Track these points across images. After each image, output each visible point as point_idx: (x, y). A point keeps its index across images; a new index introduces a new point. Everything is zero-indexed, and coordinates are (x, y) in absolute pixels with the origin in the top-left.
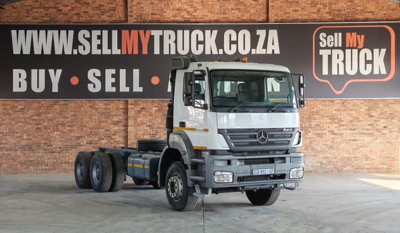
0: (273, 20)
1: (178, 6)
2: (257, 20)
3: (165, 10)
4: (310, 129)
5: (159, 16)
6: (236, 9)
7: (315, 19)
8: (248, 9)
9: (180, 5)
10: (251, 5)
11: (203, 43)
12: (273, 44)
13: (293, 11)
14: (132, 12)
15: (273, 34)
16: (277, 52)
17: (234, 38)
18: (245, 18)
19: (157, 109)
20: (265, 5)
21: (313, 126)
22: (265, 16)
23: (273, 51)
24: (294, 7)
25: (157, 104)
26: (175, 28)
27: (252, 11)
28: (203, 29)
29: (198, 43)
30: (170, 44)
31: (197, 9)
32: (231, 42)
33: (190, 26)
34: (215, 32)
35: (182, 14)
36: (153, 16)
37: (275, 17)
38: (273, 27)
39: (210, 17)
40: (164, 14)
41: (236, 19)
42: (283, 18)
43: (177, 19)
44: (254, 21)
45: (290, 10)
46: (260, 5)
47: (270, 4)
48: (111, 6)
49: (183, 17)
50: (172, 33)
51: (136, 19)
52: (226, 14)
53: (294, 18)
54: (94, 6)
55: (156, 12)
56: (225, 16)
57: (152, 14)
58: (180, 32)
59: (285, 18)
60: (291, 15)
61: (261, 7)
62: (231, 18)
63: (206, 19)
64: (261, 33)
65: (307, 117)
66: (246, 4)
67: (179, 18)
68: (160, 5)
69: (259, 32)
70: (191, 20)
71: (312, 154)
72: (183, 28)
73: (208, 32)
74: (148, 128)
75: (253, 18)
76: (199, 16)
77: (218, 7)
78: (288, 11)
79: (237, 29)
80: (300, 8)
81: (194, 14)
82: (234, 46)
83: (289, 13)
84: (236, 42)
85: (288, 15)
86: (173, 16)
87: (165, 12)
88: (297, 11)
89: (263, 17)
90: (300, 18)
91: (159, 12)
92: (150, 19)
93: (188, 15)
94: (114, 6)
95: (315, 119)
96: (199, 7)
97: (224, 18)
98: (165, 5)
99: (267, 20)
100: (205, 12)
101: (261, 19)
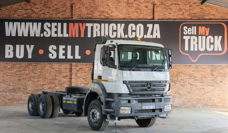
0: (157, 19)
1: (102, 10)
2: (148, 18)
3: (94, 12)
4: (177, 82)
5: (91, 15)
6: (136, 12)
7: (181, 18)
8: (142, 12)
9: (103, 9)
10: (144, 9)
11: (116, 31)
12: (157, 32)
13: (168, 13)
14: (75, 12)
15: (157, 26)
16: (159, 37)
17: (134, 29)
18: (140, 17)
19: (89, 69)
20: (152, 10)
21: (179, 80)
22: (152, 16)
23: (157, 36)
24: (169, 11)
25: (89, 66)
26: (100, 22)
27: (145, 13)
28: (116, 23)
29: (113, 31)
30: (97, 32)
31: (113, 12)
32: (132, 31)
33: (108, 21)
34: (123, 25)
35: (104, 14)
36: (87, 15)
37: (158, 17)
38: (157, 23)
39: (121, 16)
40: (94, 14)
41: (135, 18)
42: (162, 17)
43: (101, 17)
44: (146, 19)
45: (167, 13)
46: (149, 10)
47: (155, 9)
48: (63, 9)
49: (105, 16)
50: (98, 25)
51: (77, 16)
52: (129, 14)
53: (169, 17)
54: (53, 9)
55: (89, 13)
56: (129, 16)
57: (87, 14)
58: (103, 25)
59: (163, 17)
60: (167, 16)
61: (150, 11)
62: (132, 17)
63: (118, 17)
64: (150, 26)
65: (176, 75)
66: (141, 9)
67: (102, 17)
68: (91, 9)
69: (148, 25)
70: (109, 18)
71: (179, 96)
72: (105, 22)
73: (119, 25)
74: (83, 80)
75: (145, 17)
76: (114, 16)
77: (125, 11)
78: (165, 13)
79: (136, 23)
80: (173, 12)
81: (111, 14)
82: (134, 33)
83: (166, 14)
84: (135, 31)
85: (165, 16)
86: (99, 15)
87: (94, 13)
88: (171, 13)
89: (151, 17)
90: (172, 17)
91: (91, 13)
92: (86, 17)
93: (108, 15)
94: (65, 9)
95: (180, 76)
96: (114, 10)
97: (128, 17)
98: (94, 9)
99: (153, 18)
100: (118, 13)
101: (150, 18)
